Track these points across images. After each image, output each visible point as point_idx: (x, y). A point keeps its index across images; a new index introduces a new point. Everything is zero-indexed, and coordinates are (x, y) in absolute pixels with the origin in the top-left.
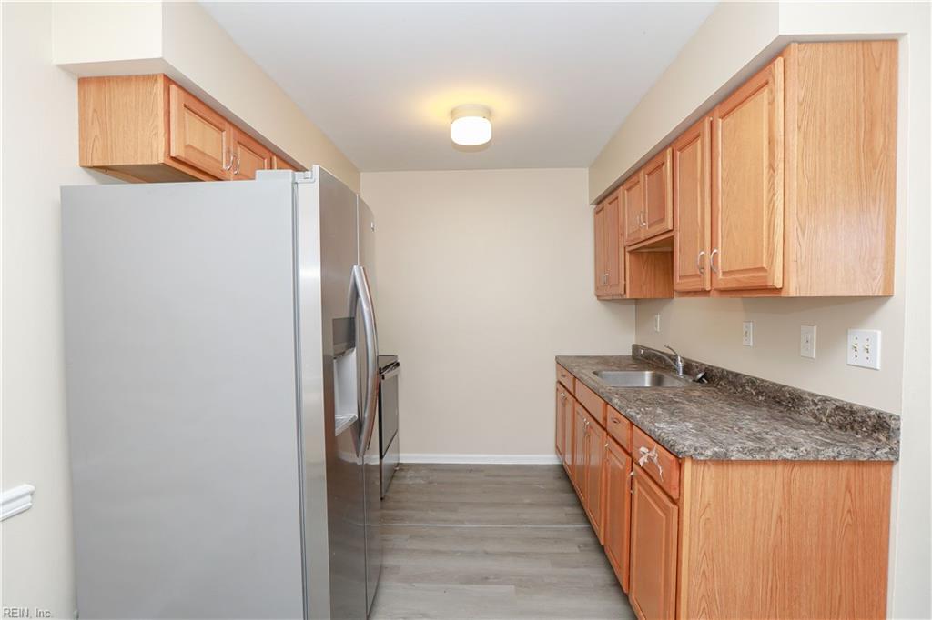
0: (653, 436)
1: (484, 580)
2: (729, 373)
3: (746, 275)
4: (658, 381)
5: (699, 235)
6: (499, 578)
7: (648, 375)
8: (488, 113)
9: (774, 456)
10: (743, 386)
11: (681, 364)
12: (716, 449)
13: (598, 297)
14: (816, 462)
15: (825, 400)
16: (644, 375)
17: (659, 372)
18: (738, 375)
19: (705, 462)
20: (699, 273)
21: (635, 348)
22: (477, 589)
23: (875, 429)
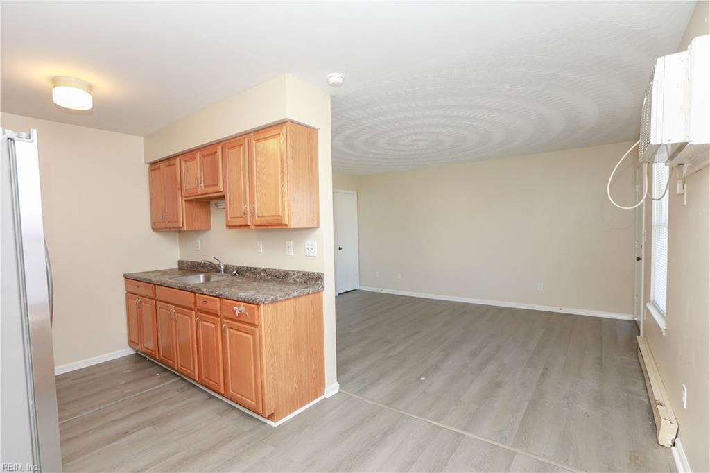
0: (240, 300)
1: (126, 433)
2: (251, 268)
3: (273, 218)
4: (207, 279)
5: (243, 196)
6: (135, 429)
7: (202, 276)
8: (90, 88)
9: (291, 296)
10: (260, 274)
11: (222, 267)
12: (272, 297)
13: (154, 229)
14: (304, 295)
15: (298, 272)
16: (199, 277)
17: (208, 274)
18: (256, 268)
19: (268, 304)
20: (243, 216)
21: (181, 263)
22: (125, 440)
23: (317, 279)
